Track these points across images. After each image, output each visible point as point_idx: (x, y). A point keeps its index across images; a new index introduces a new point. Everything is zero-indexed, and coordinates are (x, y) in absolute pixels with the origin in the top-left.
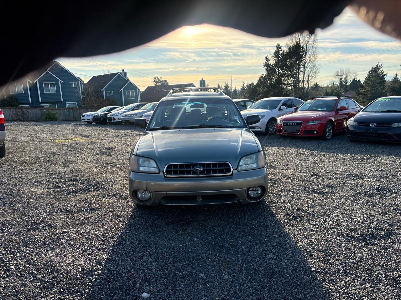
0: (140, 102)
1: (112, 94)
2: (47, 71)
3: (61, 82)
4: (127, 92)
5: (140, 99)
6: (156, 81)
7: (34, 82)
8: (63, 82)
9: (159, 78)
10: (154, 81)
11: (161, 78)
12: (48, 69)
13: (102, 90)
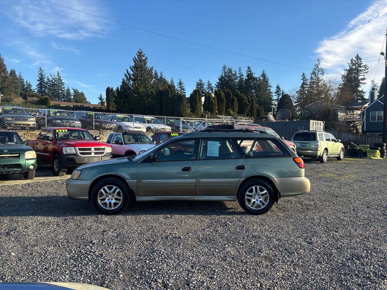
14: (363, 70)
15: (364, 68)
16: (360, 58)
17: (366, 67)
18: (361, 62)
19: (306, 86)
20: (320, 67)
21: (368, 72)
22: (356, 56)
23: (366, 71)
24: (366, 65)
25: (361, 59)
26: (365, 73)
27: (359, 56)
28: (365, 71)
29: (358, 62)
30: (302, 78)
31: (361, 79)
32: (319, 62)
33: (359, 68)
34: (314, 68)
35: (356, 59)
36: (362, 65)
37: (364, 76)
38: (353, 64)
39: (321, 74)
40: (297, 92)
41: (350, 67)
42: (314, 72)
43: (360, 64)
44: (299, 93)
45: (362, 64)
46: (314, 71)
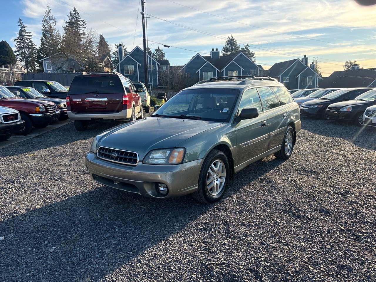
0: (317, 88)
1: (288, 81)
2: (233, 61)
3: (242, 70)
4: (304, 78)
5: (317, 85)
6: (348, 65)
7: (221, 71)
8: (244, 70)
9: (353, 61)
10: (346, 66)
11: (355, 61)
12: (234, 60)
13: (279, 76)
14: (82, 25)
15: (82, 23)
16: (78, 12)
17: (84, 23)
18: (79, 16)
19: (24, 34)
20: (51, 15)
21: (86, 27)
22: (74, 9)
23: (85, 26)
24: (84, 20)
25: (79, 14)
26: (84, 28)
27: (76, 10)
28: (83, 25)
29: (76, 16)
30: (19, 24)
31: (81, 34)
32: (49, 9)
33: (78, 23)
34: (45, 15)
35: (74, 13)
36: (80, 20)
37: (83, 30)
38: (73, 18)
39: (54, 23)
40: (16, 40)
41: (70, 19)
42: (46, 20)
43: (79, 18)
44: (18, 41)
45: (80, 18)
46: (45, 18)
